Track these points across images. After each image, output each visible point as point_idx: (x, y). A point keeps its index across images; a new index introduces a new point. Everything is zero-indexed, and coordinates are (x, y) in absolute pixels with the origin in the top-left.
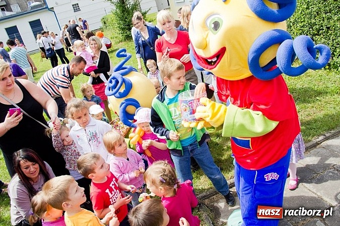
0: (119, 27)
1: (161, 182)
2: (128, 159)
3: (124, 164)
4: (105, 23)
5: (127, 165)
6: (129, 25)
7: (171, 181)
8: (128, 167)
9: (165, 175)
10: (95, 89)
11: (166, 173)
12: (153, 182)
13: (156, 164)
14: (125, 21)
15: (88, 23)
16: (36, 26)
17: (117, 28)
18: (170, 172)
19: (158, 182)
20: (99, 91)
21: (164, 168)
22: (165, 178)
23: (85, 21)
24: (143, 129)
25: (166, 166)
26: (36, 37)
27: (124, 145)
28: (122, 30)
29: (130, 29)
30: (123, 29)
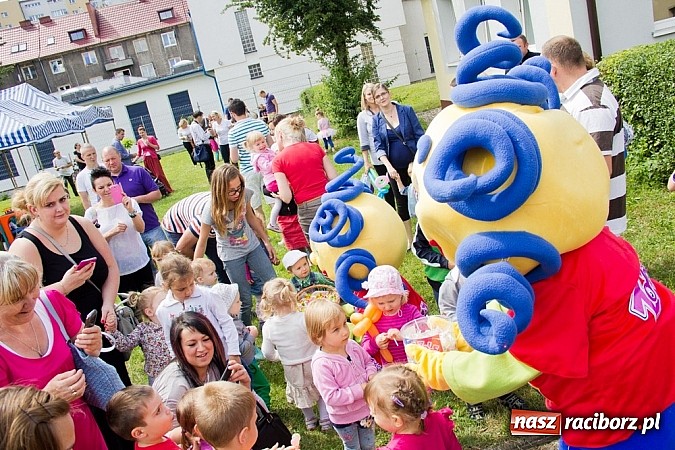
0: (335, 110)
1: (395, 404)
2: (349, 358)
3: (344, 368)
4: (307, 102)
5: (348, 369)
6: (354, 108)
7: (414, 405)
8: (350, 373)
9: (404, 393)
10: (285, 224)
11: (404, 389)
12: (381, 405)
13: (388, 370)
14: (347, 99)
15: (278, 100)
16: (181, 104)
17: (330, 111)
18: (413, 386)
19: (389, 405)
20: (293, 230)
21: (402, 377)
22: (404, 398)
23: (272, 97)
24: (381, 307)
25: (408, 374)
26: (177, 124)
27: (343, 331)
28: (341, 116)
29: (355, 115)
30: (342, 114)
